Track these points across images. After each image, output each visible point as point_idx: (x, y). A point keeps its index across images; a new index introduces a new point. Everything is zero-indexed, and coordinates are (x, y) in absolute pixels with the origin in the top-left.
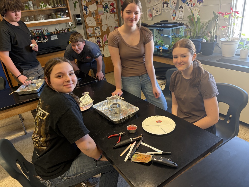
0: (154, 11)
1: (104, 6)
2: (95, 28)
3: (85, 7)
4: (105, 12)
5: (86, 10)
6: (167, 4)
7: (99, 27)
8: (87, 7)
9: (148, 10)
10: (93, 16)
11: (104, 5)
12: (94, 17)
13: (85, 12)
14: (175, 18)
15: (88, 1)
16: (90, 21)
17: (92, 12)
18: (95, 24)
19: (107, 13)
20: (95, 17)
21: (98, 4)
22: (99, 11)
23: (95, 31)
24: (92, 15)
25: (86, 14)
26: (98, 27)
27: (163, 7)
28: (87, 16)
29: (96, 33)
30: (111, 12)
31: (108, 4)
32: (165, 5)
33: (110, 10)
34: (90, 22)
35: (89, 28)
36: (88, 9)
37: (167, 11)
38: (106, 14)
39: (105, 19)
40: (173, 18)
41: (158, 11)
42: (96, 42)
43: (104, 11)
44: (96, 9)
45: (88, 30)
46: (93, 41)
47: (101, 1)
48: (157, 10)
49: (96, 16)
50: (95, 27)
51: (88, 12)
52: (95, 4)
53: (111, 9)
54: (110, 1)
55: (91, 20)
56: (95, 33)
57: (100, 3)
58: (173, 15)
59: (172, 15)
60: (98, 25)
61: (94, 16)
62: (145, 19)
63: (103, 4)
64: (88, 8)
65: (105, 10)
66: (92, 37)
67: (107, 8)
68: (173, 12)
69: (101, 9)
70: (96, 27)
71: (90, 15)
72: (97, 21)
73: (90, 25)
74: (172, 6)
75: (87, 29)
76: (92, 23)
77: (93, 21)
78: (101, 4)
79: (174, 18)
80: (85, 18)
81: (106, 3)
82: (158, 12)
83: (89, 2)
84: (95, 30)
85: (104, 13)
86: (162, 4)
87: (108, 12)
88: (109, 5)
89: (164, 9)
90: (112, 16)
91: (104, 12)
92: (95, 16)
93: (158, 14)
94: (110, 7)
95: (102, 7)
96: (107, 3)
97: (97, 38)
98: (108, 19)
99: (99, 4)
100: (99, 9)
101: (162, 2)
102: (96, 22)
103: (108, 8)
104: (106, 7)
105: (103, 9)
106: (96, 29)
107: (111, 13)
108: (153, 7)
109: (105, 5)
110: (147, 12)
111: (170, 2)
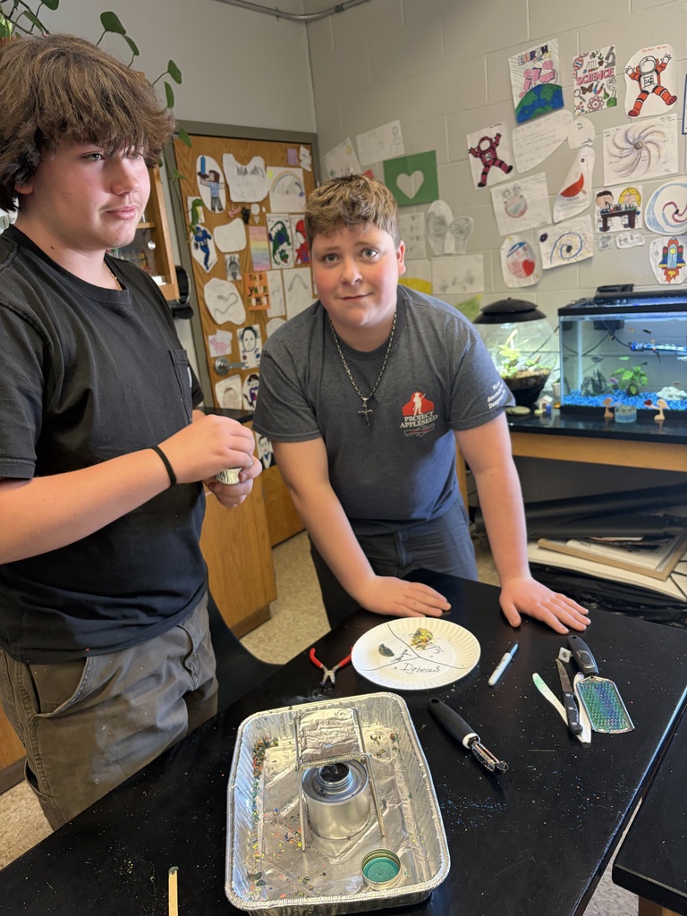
0: (545, 248)
1: (273, 234)
2: (239, 331)
3: (200, 234)
4: (278, 257)
5: (205, 249)
6: (632, 214)
7: (256, 327)
8: (206, 236)
9: (506, 246)
10: (230, 278)
11: (272, 230)
12: (235, 282)
13: (198, 255)
14: (677, 273)
15: (213, 209)
16: (220, 297)
17: (227, 257)
18: (238, 315)
19: (286, 262)
20: (240, 281)
21: (250, 221)
22: (253, 252)
23: (241, 349)
24: (229, 273)
25: (204, 267)
26: (251, 328)
27: (605, 228)
28: (210, 276)
29: (245, 358)
30: (299, 261)
31: (287, 225)
32: (617, 223)
33: (297, 251)
34: (222, 305)
35: (218, 331)
36: (210, 243)
37: (625, 246)
38: (282, 270)
39: (278, 291)
40: (666, 273)
41: (569, 249)
42: (246, 397)
43: (274, 253)
44: (243, 246)
45: (214, 340)
46: (231, 392)
47: (264, 210)
48: (565, 241)
49: (243, 277)
50: (239, 326)
51: (213, 257)
52: (239, 222)
53: (298, 246)
54: (293, 214)
55: (226, 295)
56: (241, 355)
57: (257, 220)
58: (664, 261)
59: (660, 259)
60: (253, 317)
61: (234, 275)
62: (487, 284)
63: (270, 225)
64: (210, 238)
65: (277, 252)
66: (230, 376)
67: (285, 244)
68: (666, 250)
69: (261, 246)
70: (246, 329)
71: (219, 271)
72: (250, 301)
73: (220, 320)
74: (661, 221)
75: (210, 338)
76: (230, 311)
77: (233, 299)
78: (263, 222)
79: (671, 273)
80: (201, 284)
81: (281, 219)
82: (573, 252)
83: (217, 211)
84: (240, 344)
85: (275, 266)
86: (598, 217)
87: (289, 260)
88: (291, 231)
89: (609, 238)
90: (302, 279)
91: (273, 261)
92: (239, 277)
93: (573, 260)
94: (295, 239)
95: (266, 236)
96: (284, 222)
97: (250, 380)
98: (287, 292)
99: (255, 225)
100: (253, 245)
101: (598, 209)
102: (246, 302)
103: (289, 244)
104: (281, 237)
105: (271, 244)
106: (245, 337)
107: (300, 266)
108: (541, 232)
109: (275, 230)
110: (504, 254)
111: (652, 206)
